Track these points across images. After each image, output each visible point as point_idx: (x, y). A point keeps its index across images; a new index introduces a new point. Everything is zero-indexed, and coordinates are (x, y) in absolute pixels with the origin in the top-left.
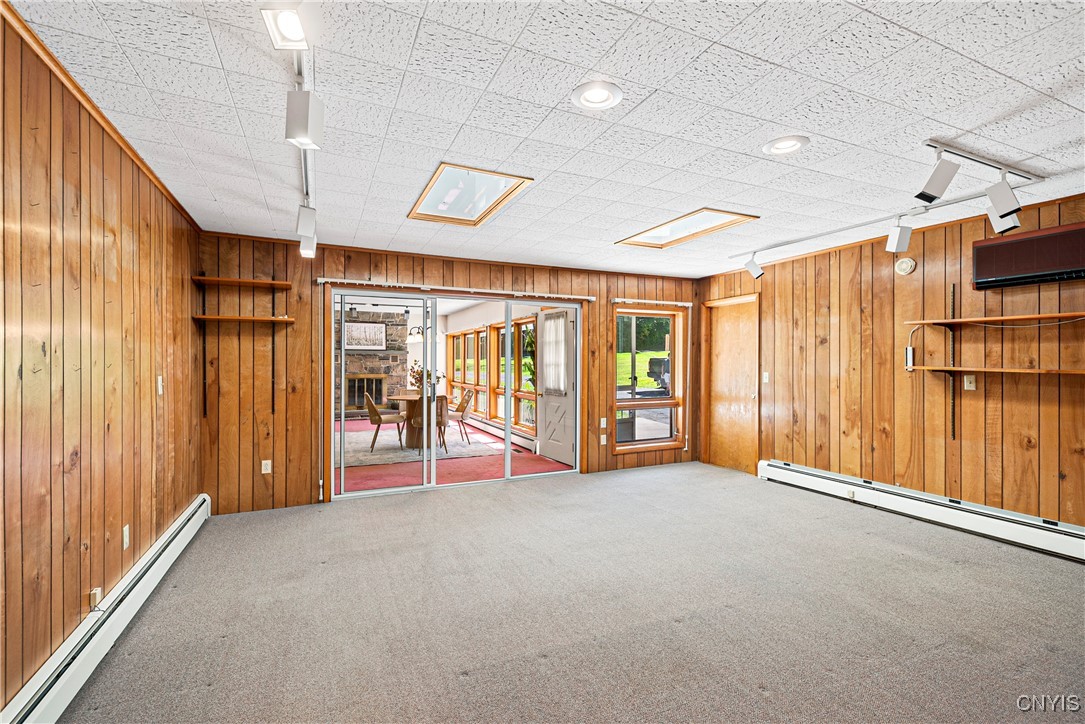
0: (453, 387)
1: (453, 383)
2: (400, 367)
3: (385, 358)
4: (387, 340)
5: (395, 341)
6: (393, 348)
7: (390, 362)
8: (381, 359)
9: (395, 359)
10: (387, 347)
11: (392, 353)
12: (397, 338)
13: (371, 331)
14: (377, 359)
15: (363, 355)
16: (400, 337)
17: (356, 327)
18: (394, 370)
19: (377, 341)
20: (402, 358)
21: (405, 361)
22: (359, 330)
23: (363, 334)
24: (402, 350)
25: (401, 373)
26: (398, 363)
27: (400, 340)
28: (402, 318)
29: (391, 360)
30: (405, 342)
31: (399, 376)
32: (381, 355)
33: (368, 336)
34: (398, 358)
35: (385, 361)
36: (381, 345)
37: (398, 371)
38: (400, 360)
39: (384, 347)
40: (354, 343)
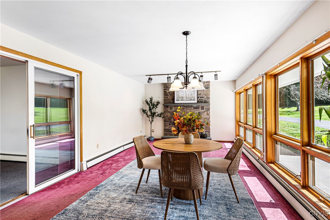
0: (240, 126)
1: (240, 123)
2: (206, 113)
3: (197, 108)
4: (198, 98)
5: (202, 97)
6: (201, 102)
7: (200, 110)
8: (195, 108)
9: (203, 108)
10: (198, 101)
11: (201, 105)
12: (204, 96)
13: (189, 93)
14: (193, 108)
15: (185, 106)
16: (205, 95)
17: (181, 91)
18: (202, 114)
19: (192, 98)
20: (207, 108)
21: (208, 110)
22: (183, 92)
23: (185, 94)
24: (207, 103)
25: (206, 116)
26: (205, 110)
27: (205, 97)
28: (207, 84)
29: (200, 108)
30: (208, 98)
31: (205, 118)
32: (195, 106)
33: (187, 96)
34: (205, 108)
35: (197, 109)
36: (195, 100)
37: (204, 115)
38: (206, 108)
39: (196, 102)
40: (180, 100)
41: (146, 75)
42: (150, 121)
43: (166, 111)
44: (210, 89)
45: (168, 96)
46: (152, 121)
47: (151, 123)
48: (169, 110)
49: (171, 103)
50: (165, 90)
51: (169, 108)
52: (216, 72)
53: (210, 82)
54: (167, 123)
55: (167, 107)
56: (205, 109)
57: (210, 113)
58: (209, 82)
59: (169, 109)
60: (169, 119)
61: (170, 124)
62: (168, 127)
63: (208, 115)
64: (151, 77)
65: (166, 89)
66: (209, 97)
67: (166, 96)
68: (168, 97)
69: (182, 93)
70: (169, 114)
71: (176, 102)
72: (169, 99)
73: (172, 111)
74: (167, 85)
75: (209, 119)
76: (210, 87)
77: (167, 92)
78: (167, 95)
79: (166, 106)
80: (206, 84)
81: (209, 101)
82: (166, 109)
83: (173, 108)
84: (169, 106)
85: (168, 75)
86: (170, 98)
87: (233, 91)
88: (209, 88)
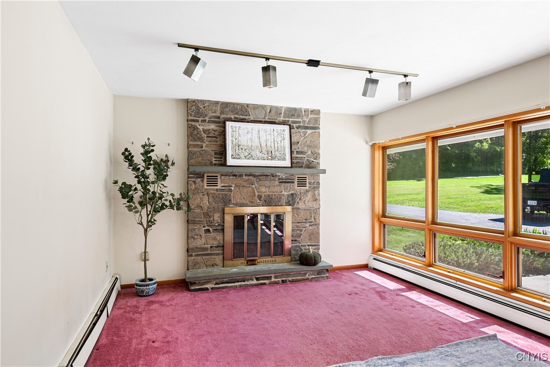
0: (383, 226)
2: (310, 195)
3: (289, 181)
4: (292, 152)
5: (302, 153)
6: (300, 165)
7: (296, 188)
8: (283, 182)
10: (291, 163)
11: (298, 172)
12: (306, 149)
13: (268, 137)
14: (277, 183)
15: (254, 176)
16: (309, 146)
17: (246, 130)
18: (300, 199)
19: (277, 153)
20: (313, 181)
21: (316, 186)
22: (250, 134)
23: (257, 140)
24: (313, 168)
25: (311, 204)
26: (307, 188)
27: (310, 152)
28: (312, 116)
29: (296, 183)
30: (317, 156)
31: (308, 210)
32: (282, 175)
33: (263, 145)
34: (308, 181)
35: (288, 184)
36: (284, 159)
37: (306, 202)
38: (310, 183)
39: (287, 163)
40: (242, 156)
41: (180, 45)
42: (141, 224)
43: (196, 188)
44: (320, 131)
45: (203, 141)
46: (151, 223)
47: (146, 231)
48: (206, 187)
49: (211, 164)
50: (193, 123)
51: (205, 180)
52: (405, 76)
53: (319, 111)
54: (199, 229)
55: (201, 176)
56: (308, 185)
57: (319, 195)
58: (317, 112)
59: (205, 185)
60: (207, 215)
61: (208, 231)
62: (203, 240)
63: (316, 200)
64: (200, 54)
65: (198, 121)
66: (319, 154)
67: (195, 140)
68: (204, 145)
69: (249, 136)
70: (206, 198)
71: (230, 161)
72: (206, 152)
73: (217, 190)
74: (198, 108)
75: (316, 211)
76: (320, 126)
77: (201, 128)
78: (201, 139)
79: (193, 174)
80: (310, 116)
81: (318, 163)
82: (194, 182)
83: (219, 180)
84: (206, 175)
85: (267, 59)
86: (209, 149)
87: (367, 143)
88: (318, 128)
